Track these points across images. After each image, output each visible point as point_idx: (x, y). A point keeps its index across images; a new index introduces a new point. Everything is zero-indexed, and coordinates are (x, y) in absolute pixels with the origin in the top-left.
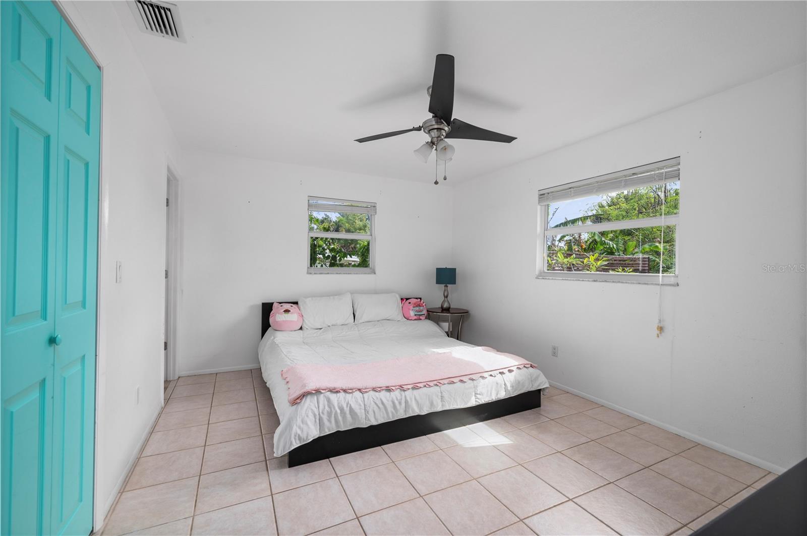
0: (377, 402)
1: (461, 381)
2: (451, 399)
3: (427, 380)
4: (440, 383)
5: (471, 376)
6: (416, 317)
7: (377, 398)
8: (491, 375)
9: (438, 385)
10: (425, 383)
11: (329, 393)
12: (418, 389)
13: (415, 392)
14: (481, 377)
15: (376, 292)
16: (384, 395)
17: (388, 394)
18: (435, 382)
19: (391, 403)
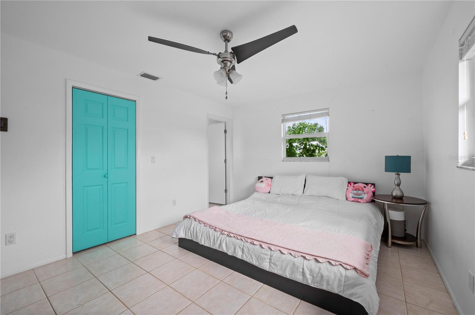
0: (207, 234)
1: (261, 246)
2: (248, 255)
3: (237, 234)
4: (245, 240)
5: (270, 246)
6: (353, 199)
7: (208, 231)
8: (290, 254)
9: (243, 240)
10: (235, 235)
11: (194, 219)
12: (230, 237)
13: (228, 238)
14: (279, 250)
15: (329, 175)
16: (212, 231)
17: (214, 232)
18: (242, 238)
19: (213, 237)
